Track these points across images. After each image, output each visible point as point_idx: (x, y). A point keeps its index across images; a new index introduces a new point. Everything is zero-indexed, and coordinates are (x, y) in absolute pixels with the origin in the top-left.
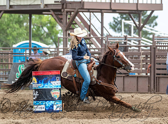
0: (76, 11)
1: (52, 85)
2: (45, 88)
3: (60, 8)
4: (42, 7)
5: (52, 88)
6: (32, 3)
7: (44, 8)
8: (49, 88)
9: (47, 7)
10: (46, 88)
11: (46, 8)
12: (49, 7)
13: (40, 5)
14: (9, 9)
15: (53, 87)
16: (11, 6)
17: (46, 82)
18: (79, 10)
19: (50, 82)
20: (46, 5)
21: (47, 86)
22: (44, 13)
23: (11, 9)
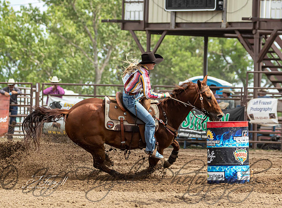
0: (274, 33)
1: (235, 143)
2: (225, 146)
3: (251, 28)
4: (224, 26)
5: (235, 147)
6: (209, 20)
7: (227, 27)
8: (231, 146)
9: (232, 27)
10: (227, 147)
11: (229, 28)
12: (233, 27)
13: (221, 23)
14: (175, 28)
15: (237, 145)
16: (177, 25)
17: (227, 138)
18: (279, 32)
19: (233, 139)
20: (230, 23)
21: (228, 144)
22: (226, 35)
23: (177, 29)
